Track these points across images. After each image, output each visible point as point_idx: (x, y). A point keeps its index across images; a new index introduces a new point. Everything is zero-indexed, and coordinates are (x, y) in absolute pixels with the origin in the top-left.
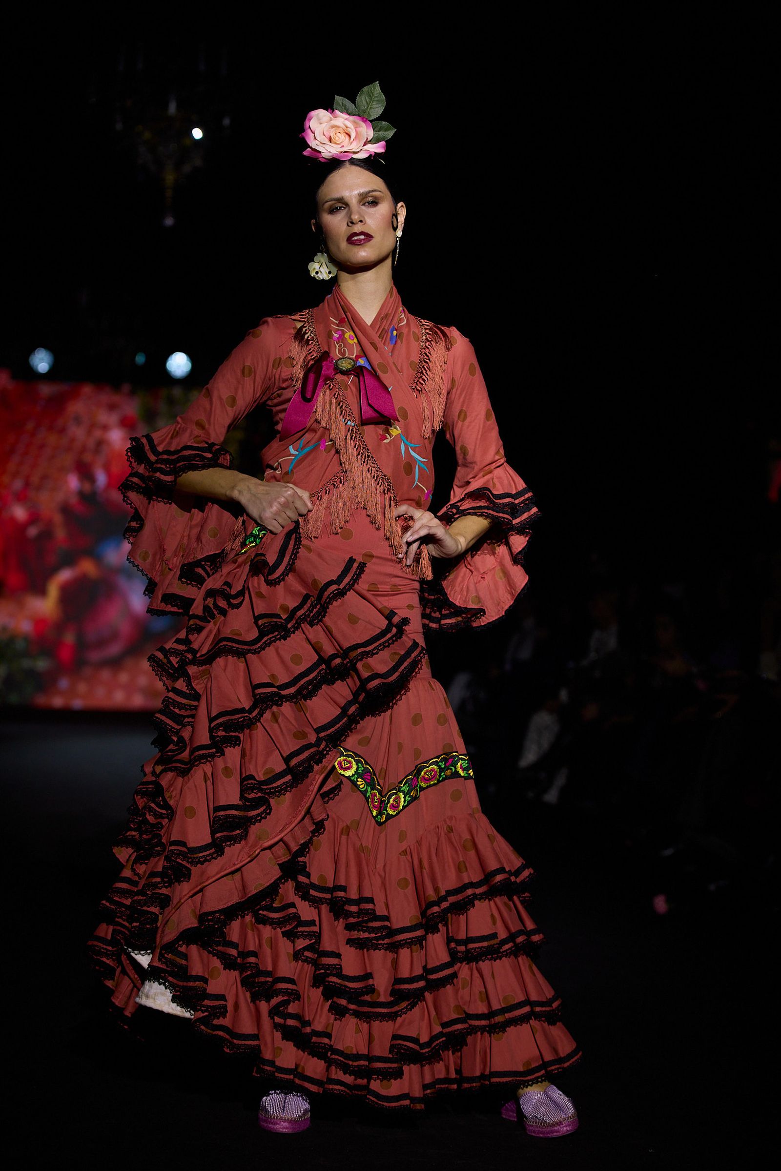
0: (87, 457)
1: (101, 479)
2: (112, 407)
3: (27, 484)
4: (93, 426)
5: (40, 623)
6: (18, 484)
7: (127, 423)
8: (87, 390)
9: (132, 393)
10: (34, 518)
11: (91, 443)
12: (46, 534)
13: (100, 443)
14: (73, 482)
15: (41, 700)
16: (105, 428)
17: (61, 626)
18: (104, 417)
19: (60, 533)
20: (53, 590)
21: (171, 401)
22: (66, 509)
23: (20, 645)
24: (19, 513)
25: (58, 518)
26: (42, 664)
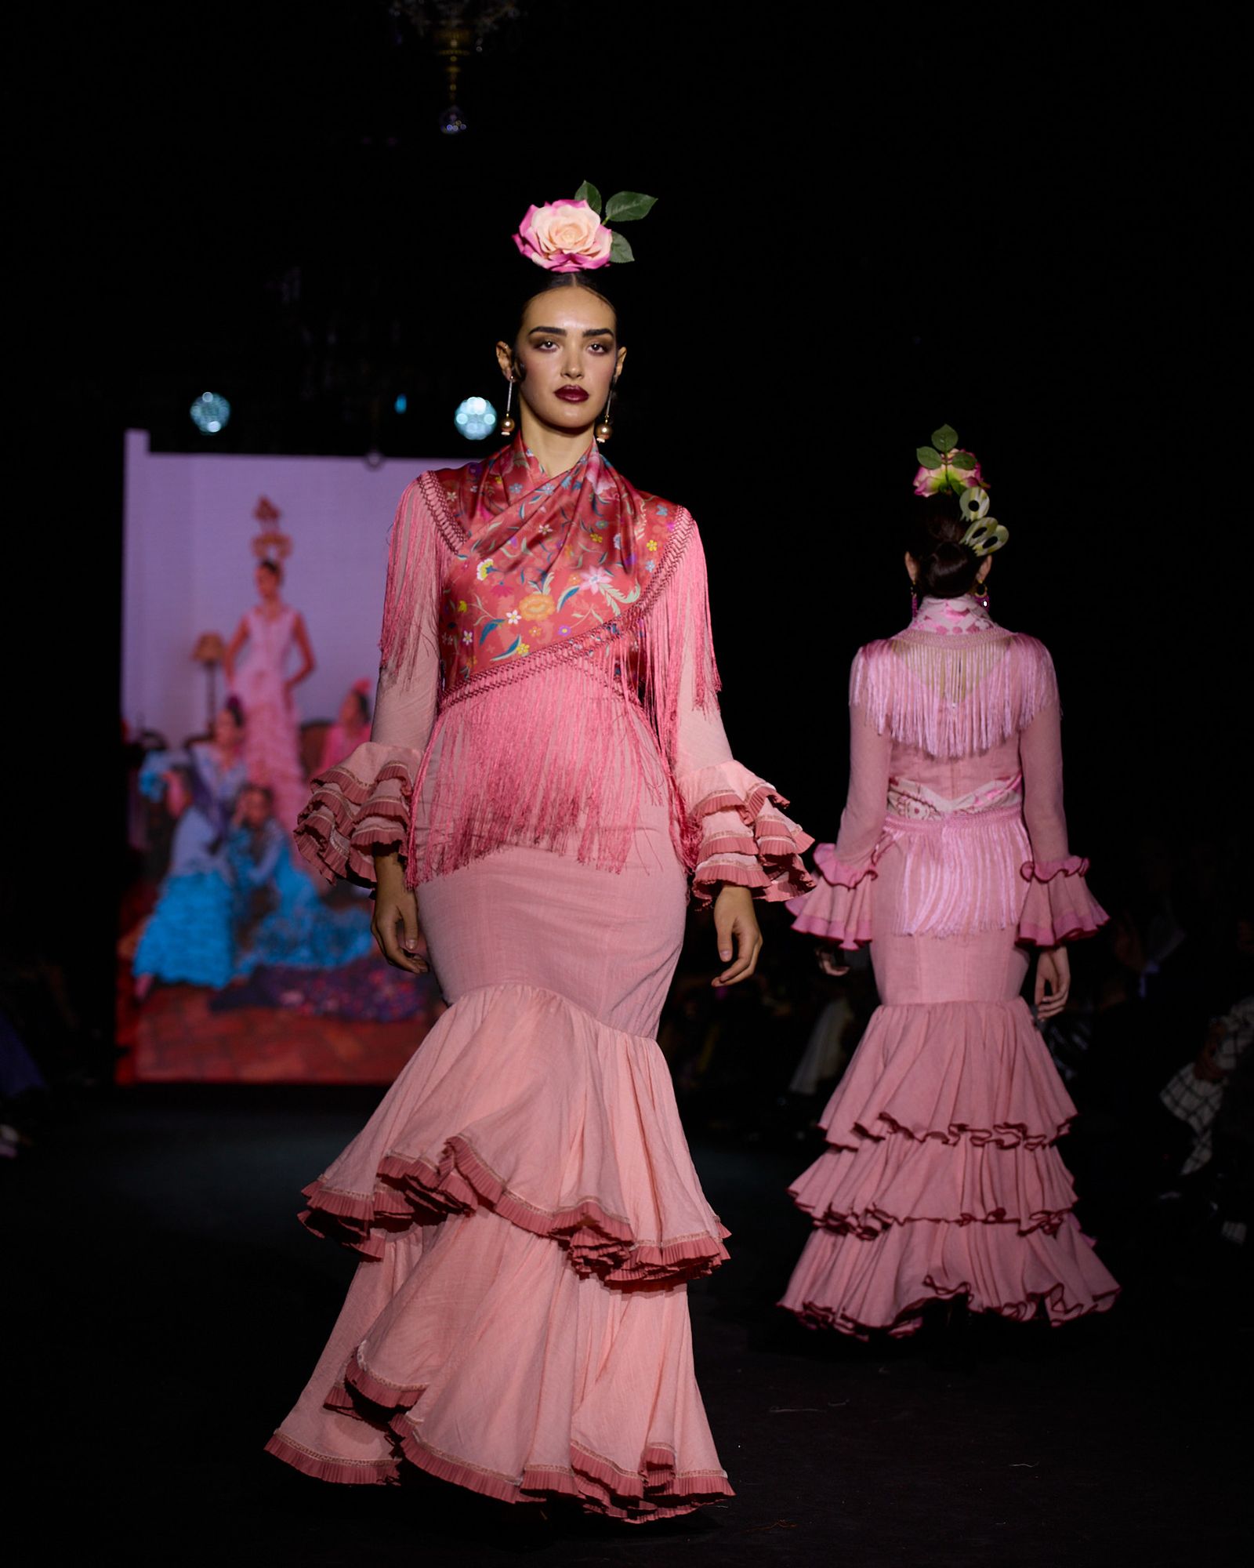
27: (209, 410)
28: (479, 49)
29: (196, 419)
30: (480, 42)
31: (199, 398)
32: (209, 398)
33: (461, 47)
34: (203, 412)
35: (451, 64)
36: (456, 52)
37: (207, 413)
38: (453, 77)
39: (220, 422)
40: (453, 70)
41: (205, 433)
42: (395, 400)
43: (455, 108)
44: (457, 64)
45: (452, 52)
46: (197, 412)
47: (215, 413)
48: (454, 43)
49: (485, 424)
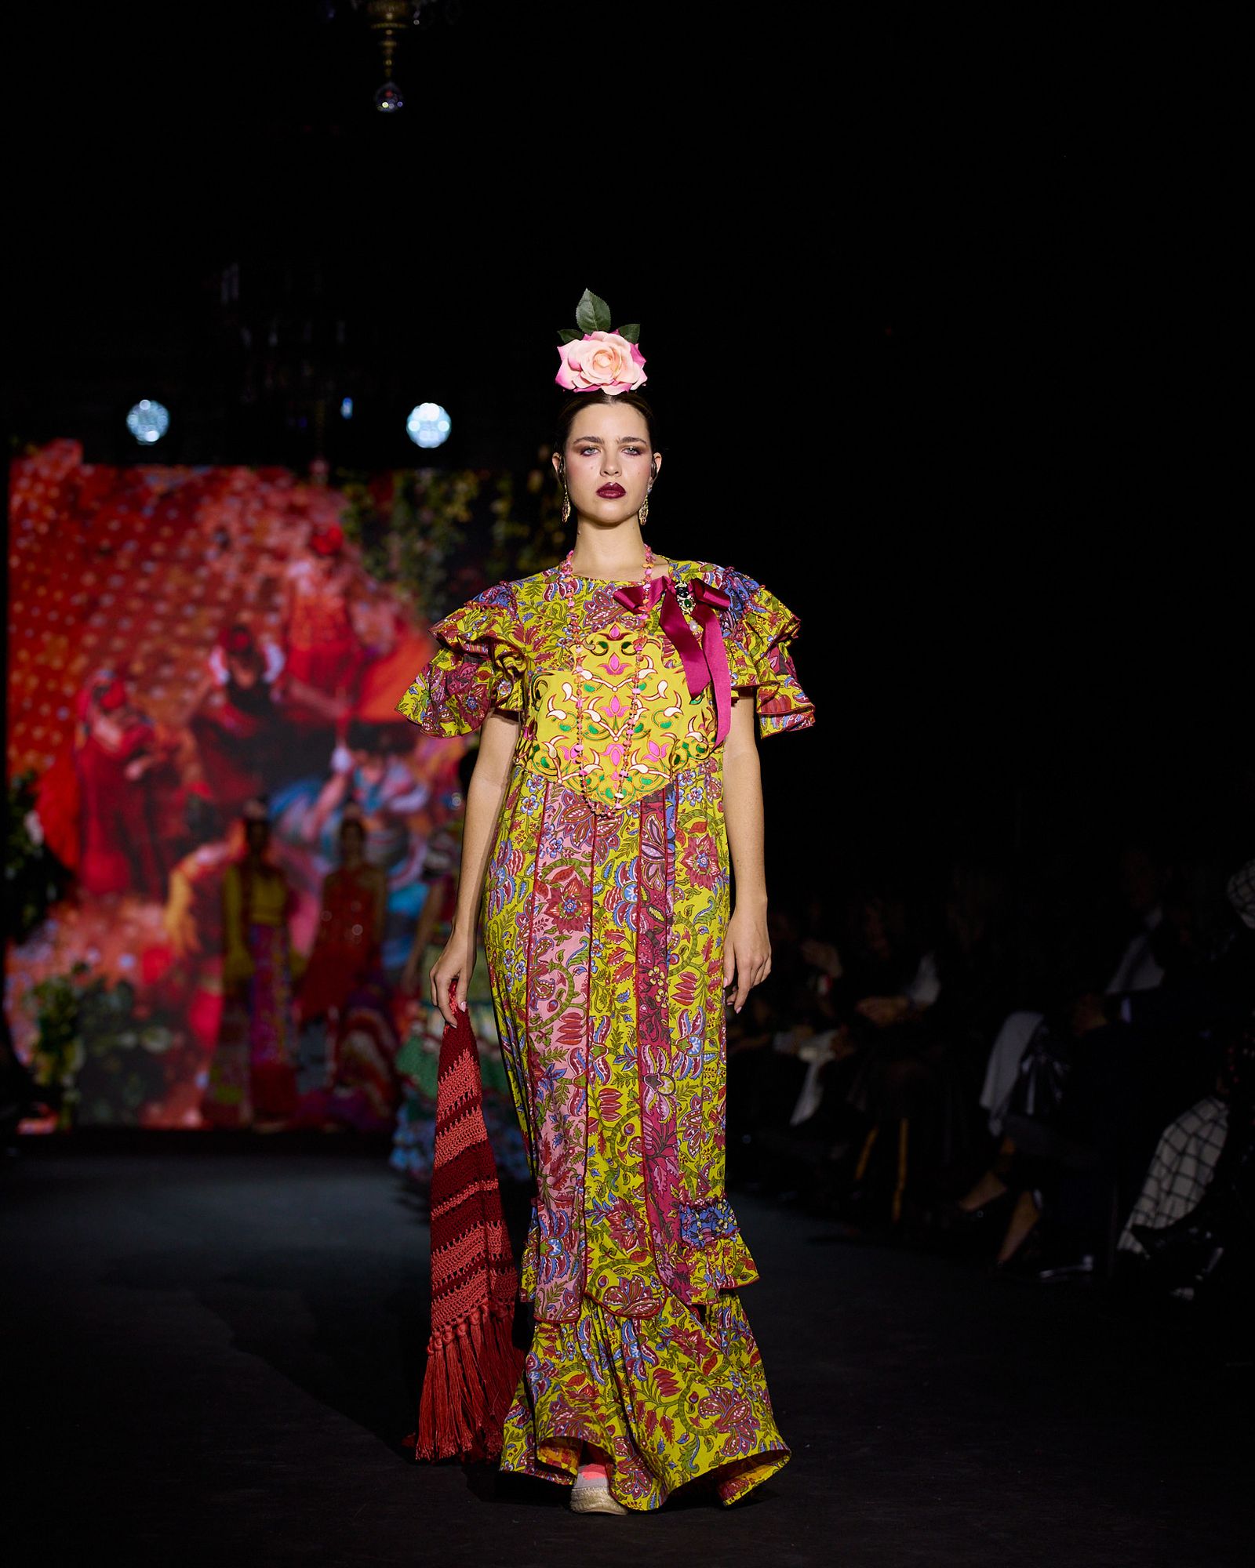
0: (246, 616)
1: (275, 659)
2: (295, 512)
3: (122, 673)
4: (256, 551)
5: (152, 955)
6: (103, 675)
7: (323, 546)
8: (242, 478)
9: (334, 483)
10: (137, 743)
11: (252, 590)
12: (165, 774)
13: (271, 586)
14: (218, 667)
15: (157, 1114)
16: (281, 556)
17: (193, 964)
18: (276, 534)
19: (193, 773)
20: (180, 890)
21: (414, 499)
22: (201, 722)
23: (114, 1001)
24: (109, 732)
25: (188, 741)
26: (158, 1042)
27: (146, 417)
28: (417, 22)
29: (132, 427)
30: (417, 14)
31: (136, 407)
32: (146, 405)
33: (396, 20)
34: (140, 421)
35: (385, 37)
36: (392, 25)
37: (145, 422)
38: (389, 52)
39: (159, 431)
40: (389, 44)
41: (141, 442)
42: (341, 405)
43: (390, 85)
44: (393, 37)
45: (387, 25)
46: (133, 420)
47: (152, 422)
48: (390, 16)
49: (439, 431)
